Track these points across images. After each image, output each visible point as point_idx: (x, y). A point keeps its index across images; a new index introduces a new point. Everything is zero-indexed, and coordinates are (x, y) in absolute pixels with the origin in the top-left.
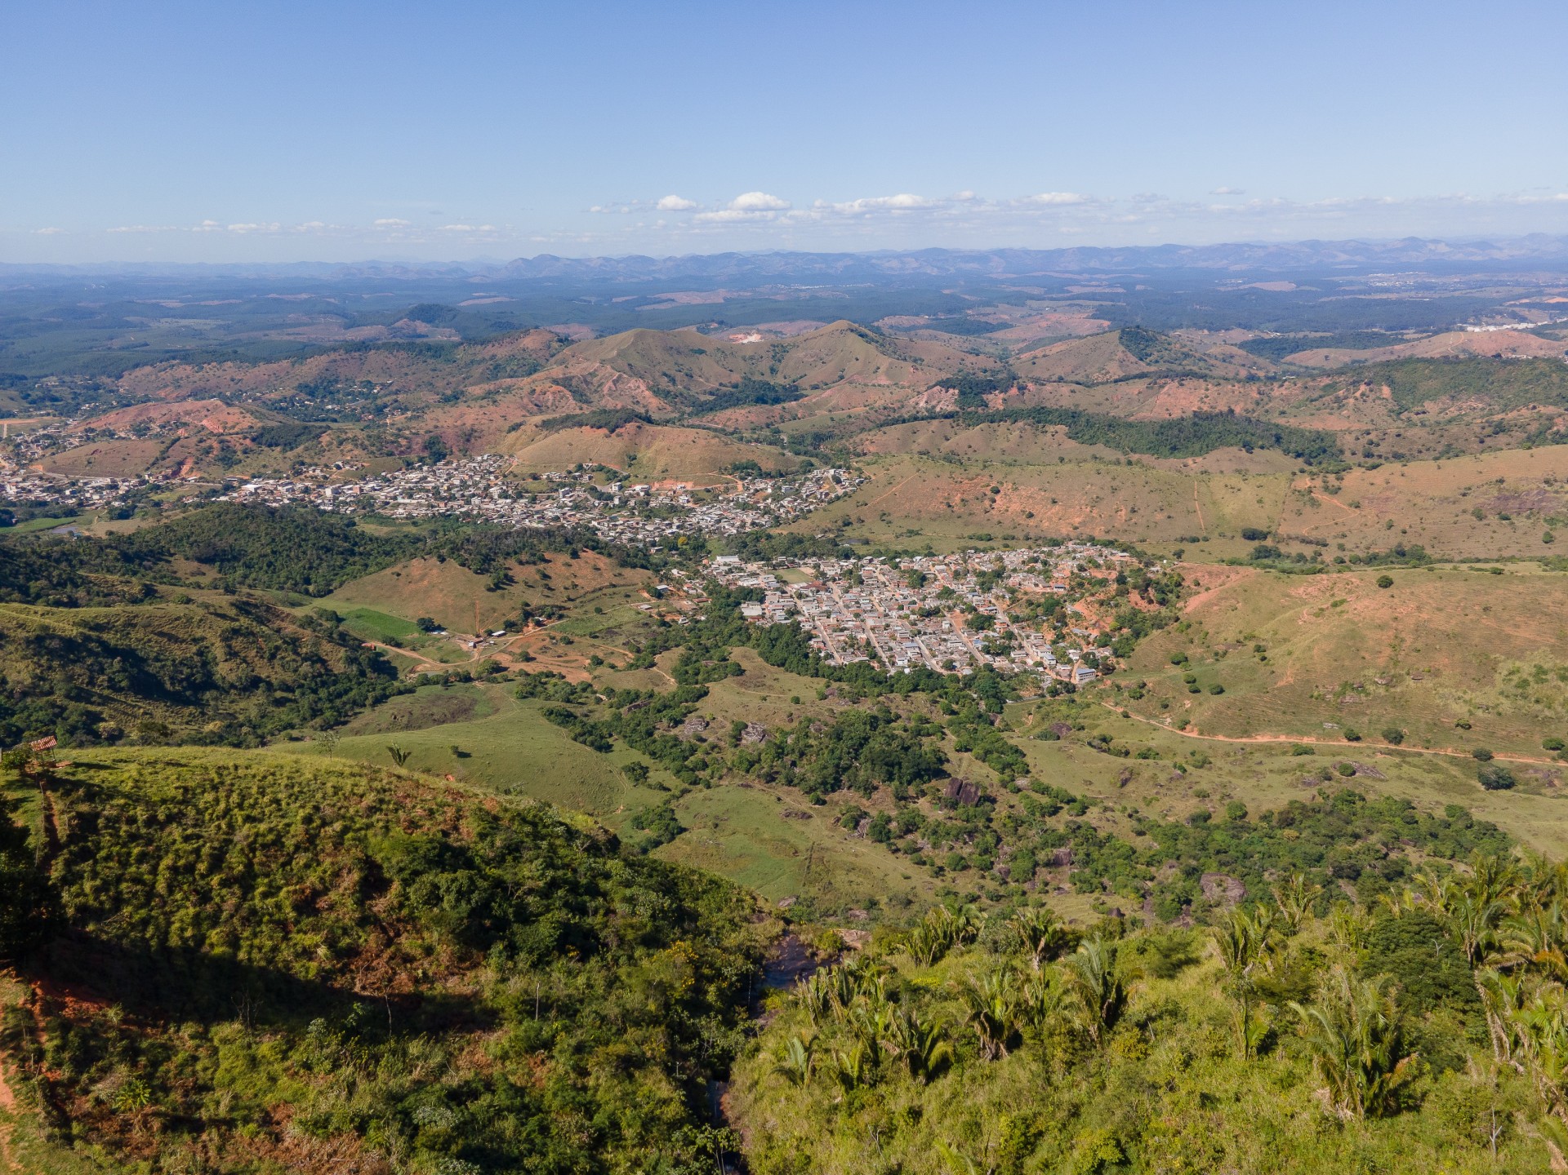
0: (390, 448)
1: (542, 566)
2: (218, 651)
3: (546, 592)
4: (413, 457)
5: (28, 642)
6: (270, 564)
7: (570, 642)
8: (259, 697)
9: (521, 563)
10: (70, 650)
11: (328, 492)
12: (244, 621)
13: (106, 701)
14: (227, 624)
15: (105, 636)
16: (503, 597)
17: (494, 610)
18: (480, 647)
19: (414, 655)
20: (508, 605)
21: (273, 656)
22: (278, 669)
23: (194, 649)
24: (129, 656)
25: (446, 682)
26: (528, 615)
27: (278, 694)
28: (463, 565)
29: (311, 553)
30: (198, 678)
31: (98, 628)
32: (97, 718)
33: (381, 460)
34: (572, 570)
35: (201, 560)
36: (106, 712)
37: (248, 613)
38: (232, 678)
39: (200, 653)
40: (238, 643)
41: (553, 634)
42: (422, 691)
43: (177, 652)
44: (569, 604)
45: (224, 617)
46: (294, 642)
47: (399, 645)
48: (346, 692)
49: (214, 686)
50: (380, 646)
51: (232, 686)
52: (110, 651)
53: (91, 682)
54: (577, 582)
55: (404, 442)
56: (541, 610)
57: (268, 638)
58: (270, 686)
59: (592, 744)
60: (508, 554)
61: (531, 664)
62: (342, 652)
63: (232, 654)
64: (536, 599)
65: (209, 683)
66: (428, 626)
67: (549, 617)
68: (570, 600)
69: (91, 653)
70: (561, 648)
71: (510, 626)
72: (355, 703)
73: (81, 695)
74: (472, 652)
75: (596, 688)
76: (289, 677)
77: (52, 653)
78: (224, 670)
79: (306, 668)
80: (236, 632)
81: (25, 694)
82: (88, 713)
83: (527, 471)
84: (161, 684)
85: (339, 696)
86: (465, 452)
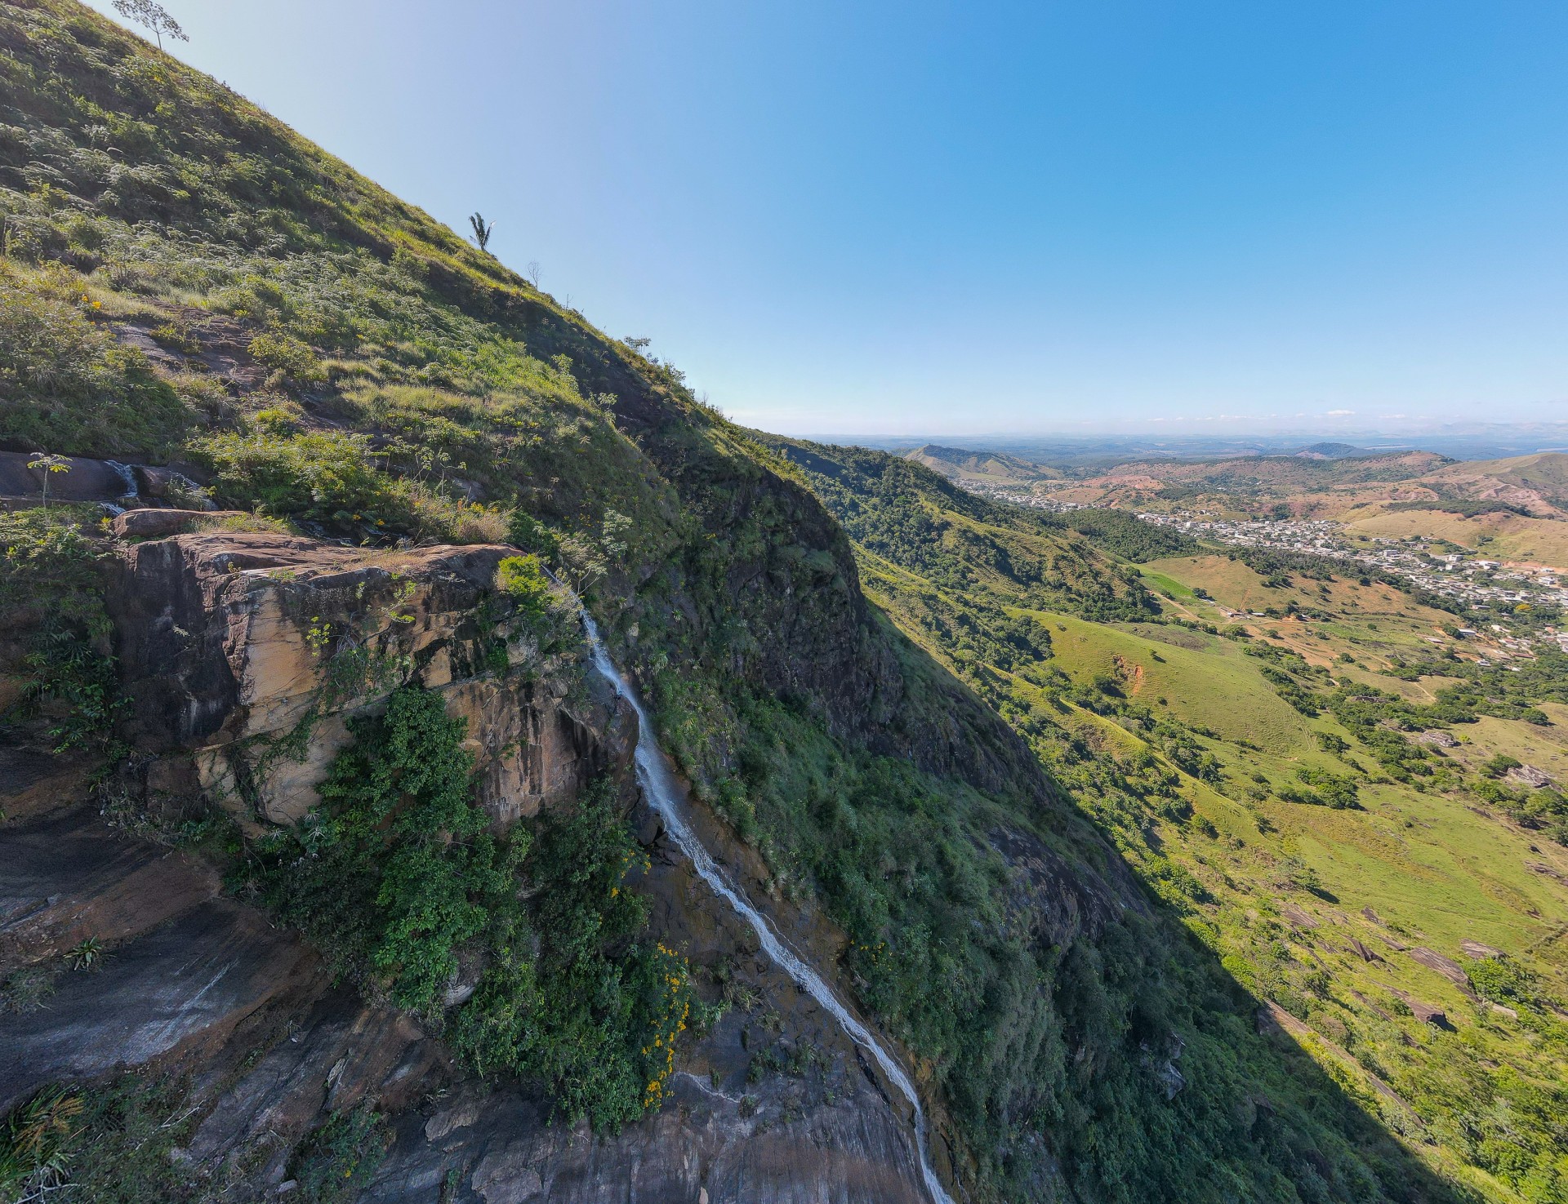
0: (1244, 507)
1: (1324, 583)
2: (1050, 564)
3: (1321, 601)
4: (1261, 515)
5: (959, 530)
6: (1118, 542)
7: (1324, 638)
8: (1061, 594)
9: (1305, 576)
10: (977, 539)
11: (1188, 524)
12: (1072, 554)
13: (978, 565)
14: (1060, 552)
15: (996, 540)
16: (1274, 593)
17: (1262, 599)
18: (1236, 618)
19: (1181, 607)
20: (1278, 599)
21: (1080, 576)
22: (1080, 583)
23: (1038, 559)
24: (1002, 552)
25: (1193, 627)
26: (1291, 610)
27: (1073, 596)
28: (1248, 565)
29: (1146, 541)
30: (1032, 573)
31: (996, 536)
32: (971, 571)
33: (1234, 513)
34: (1357, 593)
35: (1081, 533)
36: (976, 570)
37: (1076, 551)
38: (1051, 579)
39: (1040, 563)
40: (1062, 564)
41: (1310, 628)
42: (1171, 627)
43: (1028, 558)
44: (1343, 616)
45: (1061, 548)
46: (1097, 575)
47: (1172, 598)
48: (1115, 609)
49: (1041, 581)
50: (1157, 595)
51: (1049, 583)
52: (994, 546)
53: (978, 557)
54: (1357, 602)
55: (1256, 505)
56: (1308, 610)
57: (1081, 566)
58: (1069, 589)
59: (1295, 704)
60: (1295, 568)
61: (1277, 641)
62: (1126, 588)
63: (1056, 567)
64: (1304, 602)
65: (1037, 578)
66: (1201, 594)
67: (1314, 617)
68: (1344, 612)
69: (985, 544)
70: (1314, 639)
71: (1271, 612)
72: (1118, 616)
73: (968, 559)
74: (1226, 618)
75: (1331, 674)
76: (1083, 589)
77: (967, 538)
78: (1049, 575)
79: (1096, 587)
80: (1064, 558)
81: (947, 552)
82: (968, 568)
83: (1357, 533)
84: (1012, 570)
85: (1110, 609)
86: (1305, 517)
